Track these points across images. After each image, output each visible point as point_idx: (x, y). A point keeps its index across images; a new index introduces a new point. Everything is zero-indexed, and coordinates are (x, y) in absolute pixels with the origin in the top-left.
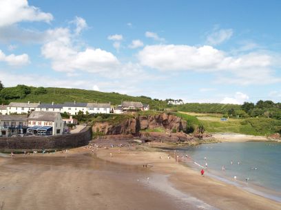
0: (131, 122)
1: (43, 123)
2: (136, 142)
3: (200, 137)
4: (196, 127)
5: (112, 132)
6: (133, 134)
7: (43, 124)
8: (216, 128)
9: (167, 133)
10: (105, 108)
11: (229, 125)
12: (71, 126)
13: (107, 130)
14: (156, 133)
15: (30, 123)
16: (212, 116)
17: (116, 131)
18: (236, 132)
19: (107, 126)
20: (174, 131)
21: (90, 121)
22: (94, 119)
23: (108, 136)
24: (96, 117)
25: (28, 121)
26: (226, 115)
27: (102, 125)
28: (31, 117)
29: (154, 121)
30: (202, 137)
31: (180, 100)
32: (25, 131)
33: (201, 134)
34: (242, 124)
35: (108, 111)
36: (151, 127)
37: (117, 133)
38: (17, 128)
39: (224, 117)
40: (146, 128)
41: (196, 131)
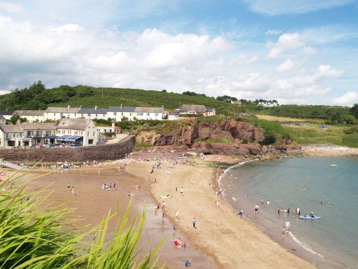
0: (186, 130)
1: (73, 131)
2: (190, 155)
3: (283, 150)
4: (279, 136)
5: (160, 142)
6: (188, 145)
7: (73, 133)
8: (310, 138)
9: (234, 145)
10: (157, 113)
11: (329, 134)
12: (110, 135)
13: (153, 141)
14: (219, 145)
15: (59, 132)
16: (311, 123)
17: (165, 141)
18: (337, 143)
19: (155, 136)
20: (245, 142)
21: (135, 129)
22: (140, 127)
23: (155, 148)
24: (142, 124)
25: (57, 129)
26: (330, 121)
27: (148, 134)
28: (61, 125)
29: (218, 129)
30: (285, 149)
31: (275, 101)
32: (52, 141)
33: (285, 146)
34: (347, 133)
35: (159, 117)
36: (214, 136)
37: (166, 143)
38: (44, 138)
39: (326, 123)
40: (207, 138)
41: (278, 142)
